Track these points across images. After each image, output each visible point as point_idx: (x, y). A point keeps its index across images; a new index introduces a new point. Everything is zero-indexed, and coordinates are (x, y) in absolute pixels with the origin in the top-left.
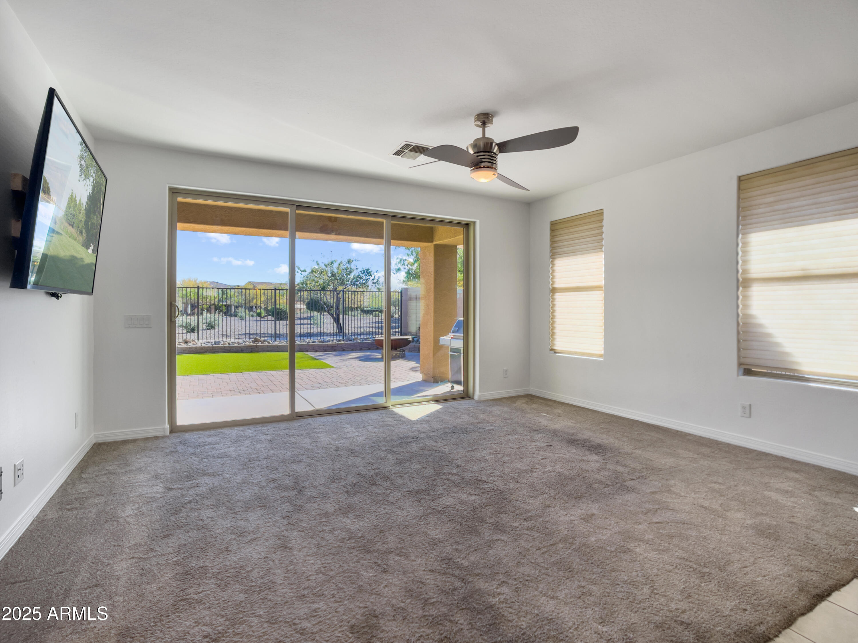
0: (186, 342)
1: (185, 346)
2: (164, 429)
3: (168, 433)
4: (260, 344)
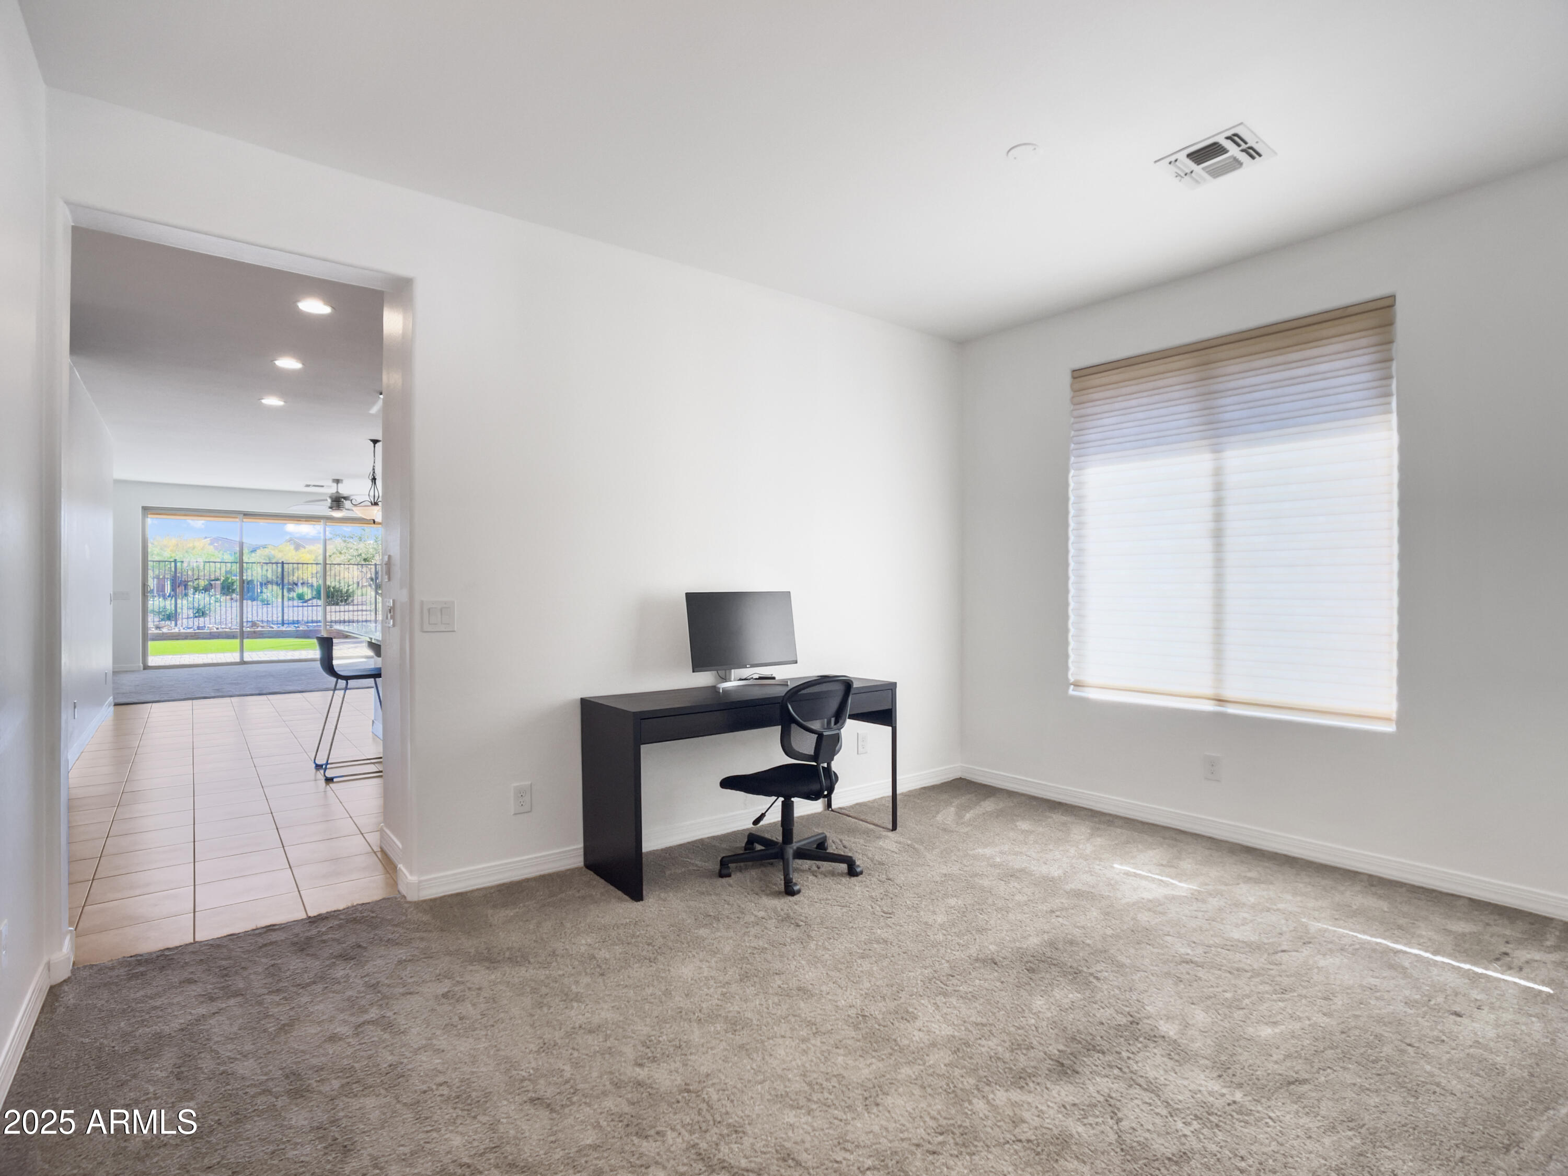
0: (158, 627)
1: (157, 631)
2: (139, 666)
3: (142, 668)
4: (260, 629)
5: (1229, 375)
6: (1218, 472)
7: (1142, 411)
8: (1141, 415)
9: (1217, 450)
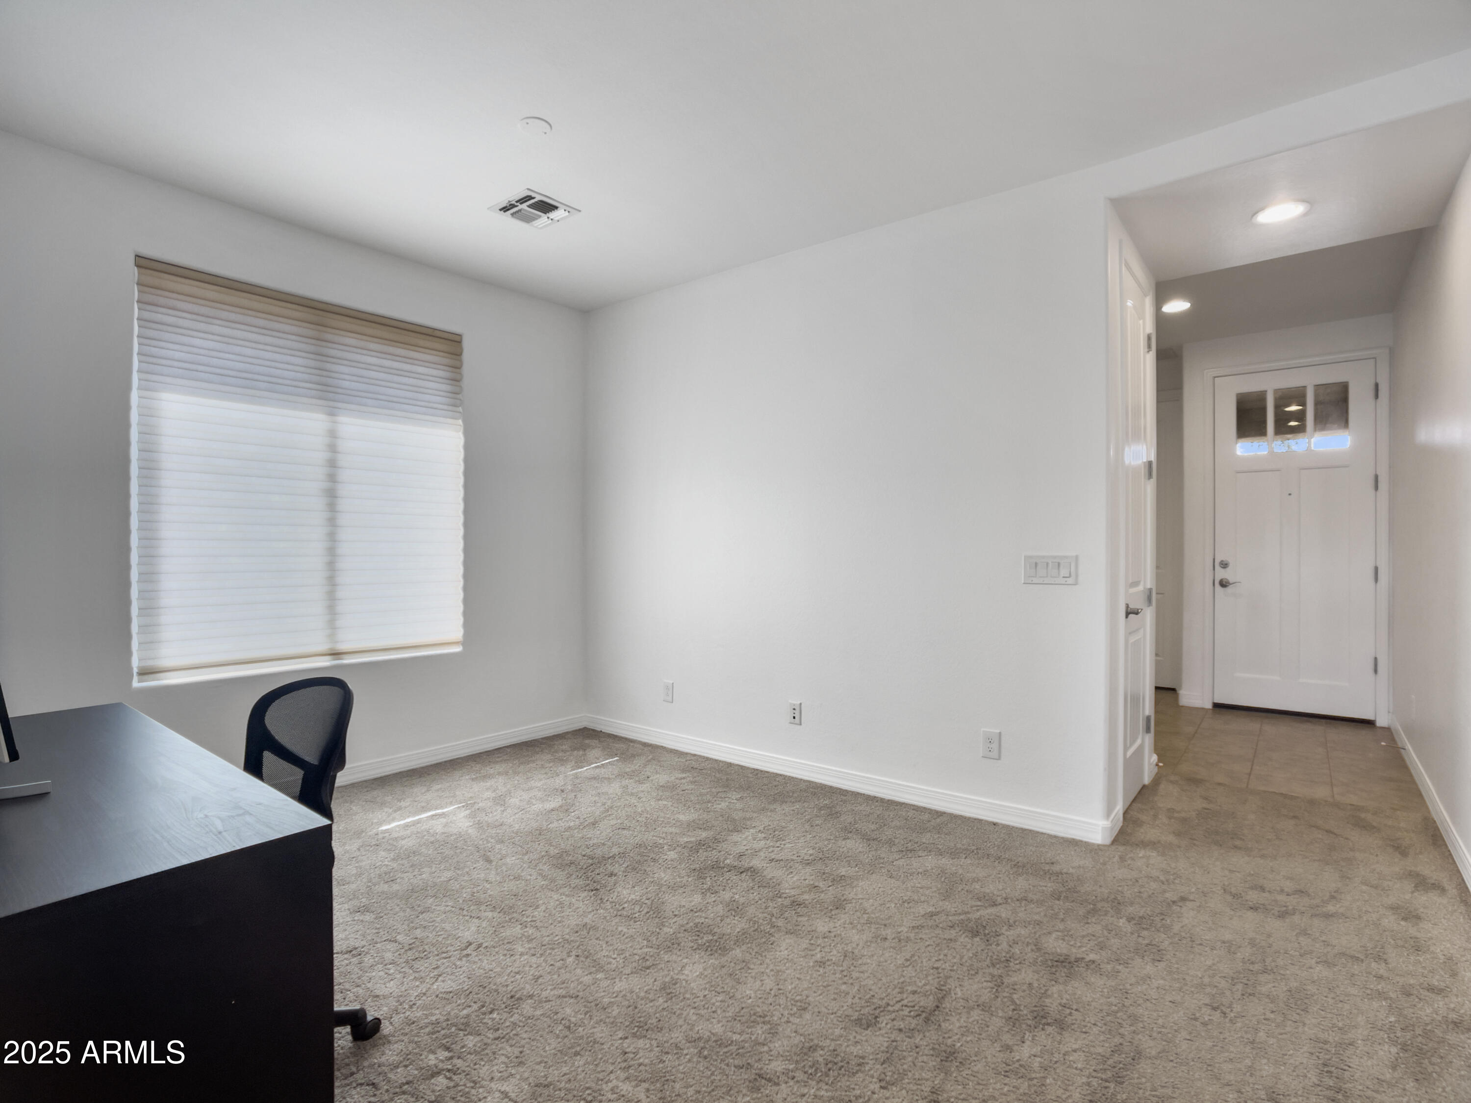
5: (346, 345)
6: (333, 434)
7: (252, 348)
8: (249, 352)
9: (332, 414)
